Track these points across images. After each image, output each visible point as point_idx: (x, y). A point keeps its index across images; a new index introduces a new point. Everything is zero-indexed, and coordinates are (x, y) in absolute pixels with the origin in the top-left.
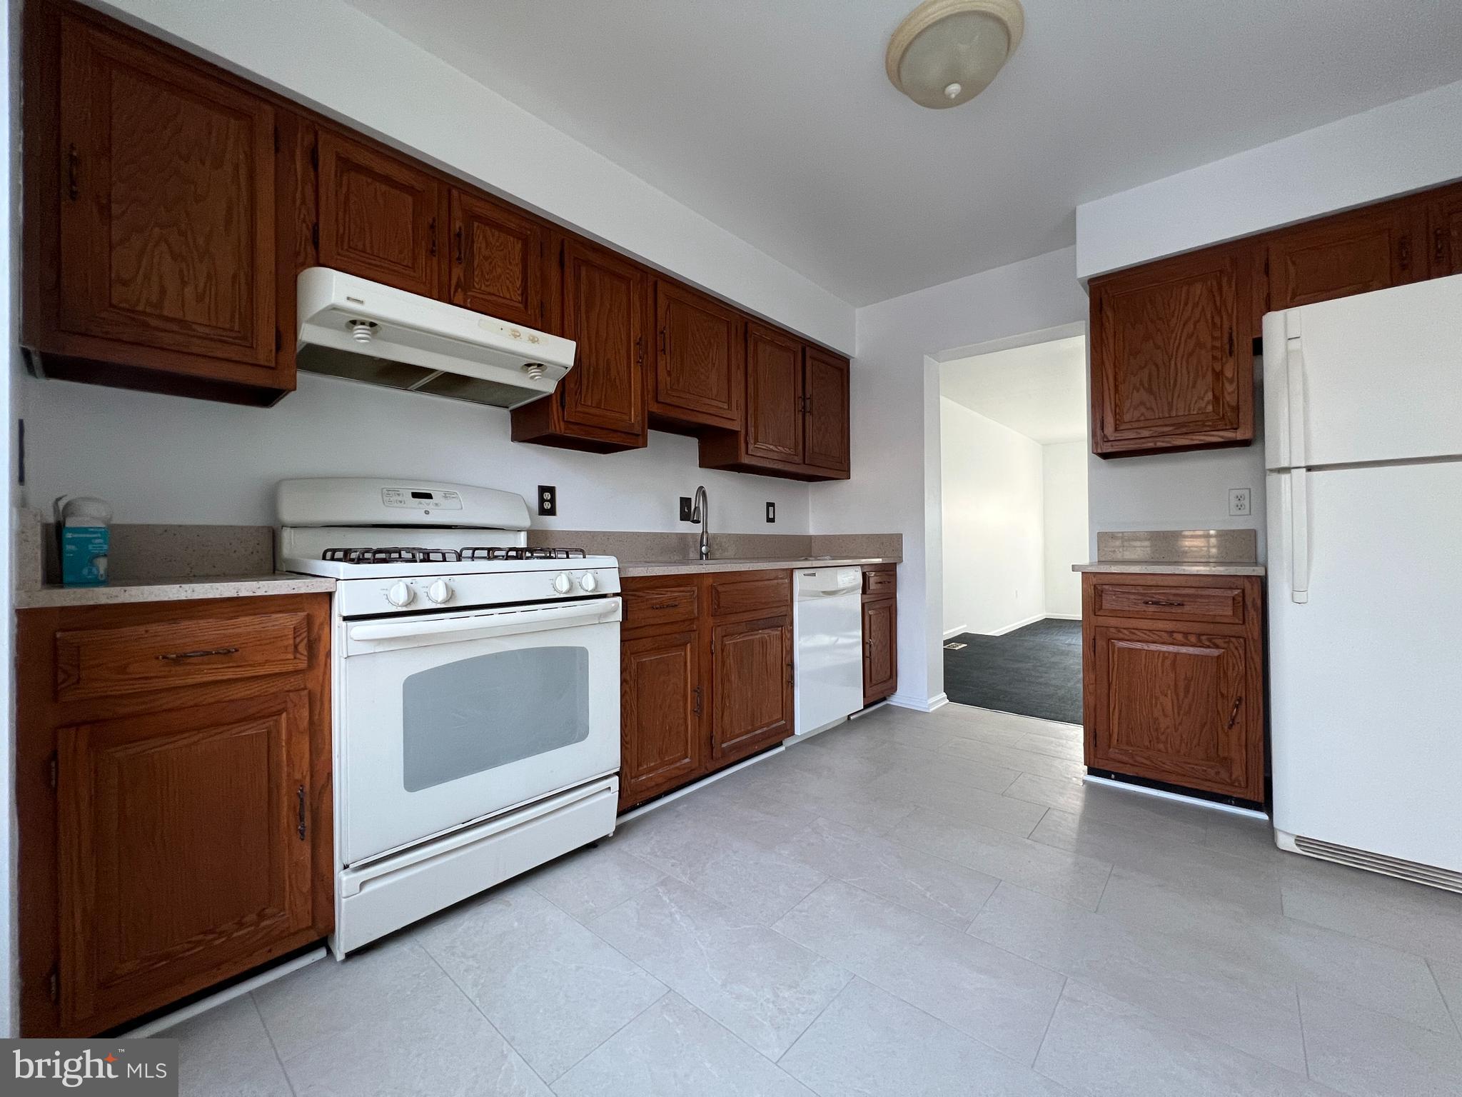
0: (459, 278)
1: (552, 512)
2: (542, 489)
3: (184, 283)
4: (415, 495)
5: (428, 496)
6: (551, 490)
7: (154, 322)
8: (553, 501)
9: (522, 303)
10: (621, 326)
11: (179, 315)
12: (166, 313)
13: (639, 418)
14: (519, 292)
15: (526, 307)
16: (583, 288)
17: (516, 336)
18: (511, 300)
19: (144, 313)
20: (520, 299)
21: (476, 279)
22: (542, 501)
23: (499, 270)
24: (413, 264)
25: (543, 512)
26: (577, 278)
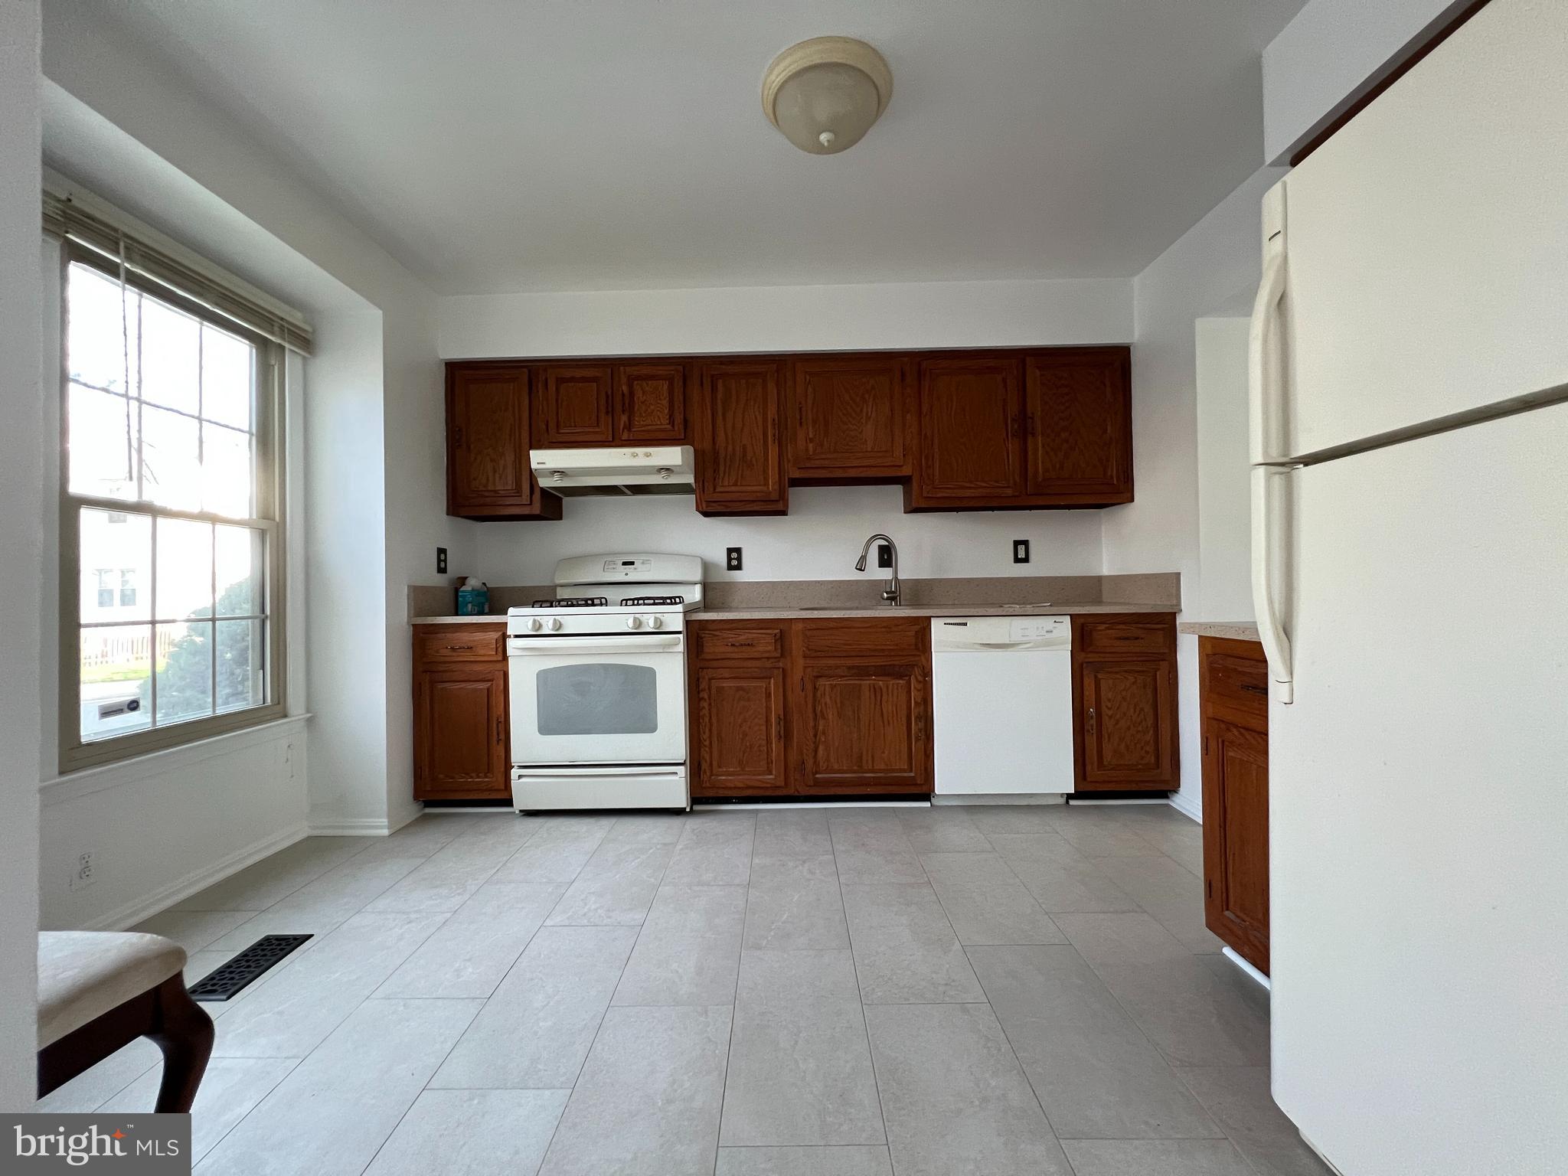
0: (625, 422)
1: (739, 567)
2: (730, 551)
3: (495, 472)
4: (625, 564)
5: (632, 563)
6: (738, 550)
7: (486, 494)
8: (739, 559)
9: (669, 424)
10: (757, 413)
11: (493, 489)
12: (489, 488)
13: (777, 487)
14: (668, 417)
15: (673, 426)
16: (720, 396)
17: (635, 455)
18: (661, 424)
19: (482, 491)
20: (668, 422)
21: (637, 419)
22: (729, 559)
23: (652, 407)
24: (598, 424)
25: (730, 567)
26: (714, 389)
